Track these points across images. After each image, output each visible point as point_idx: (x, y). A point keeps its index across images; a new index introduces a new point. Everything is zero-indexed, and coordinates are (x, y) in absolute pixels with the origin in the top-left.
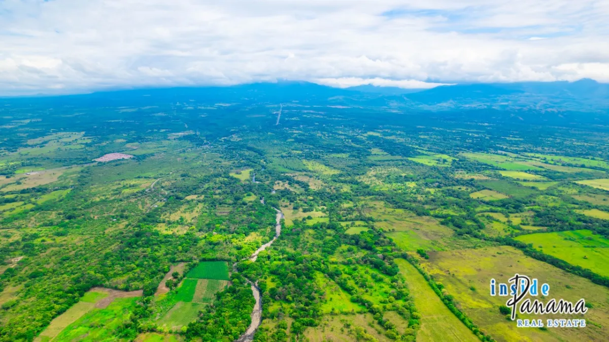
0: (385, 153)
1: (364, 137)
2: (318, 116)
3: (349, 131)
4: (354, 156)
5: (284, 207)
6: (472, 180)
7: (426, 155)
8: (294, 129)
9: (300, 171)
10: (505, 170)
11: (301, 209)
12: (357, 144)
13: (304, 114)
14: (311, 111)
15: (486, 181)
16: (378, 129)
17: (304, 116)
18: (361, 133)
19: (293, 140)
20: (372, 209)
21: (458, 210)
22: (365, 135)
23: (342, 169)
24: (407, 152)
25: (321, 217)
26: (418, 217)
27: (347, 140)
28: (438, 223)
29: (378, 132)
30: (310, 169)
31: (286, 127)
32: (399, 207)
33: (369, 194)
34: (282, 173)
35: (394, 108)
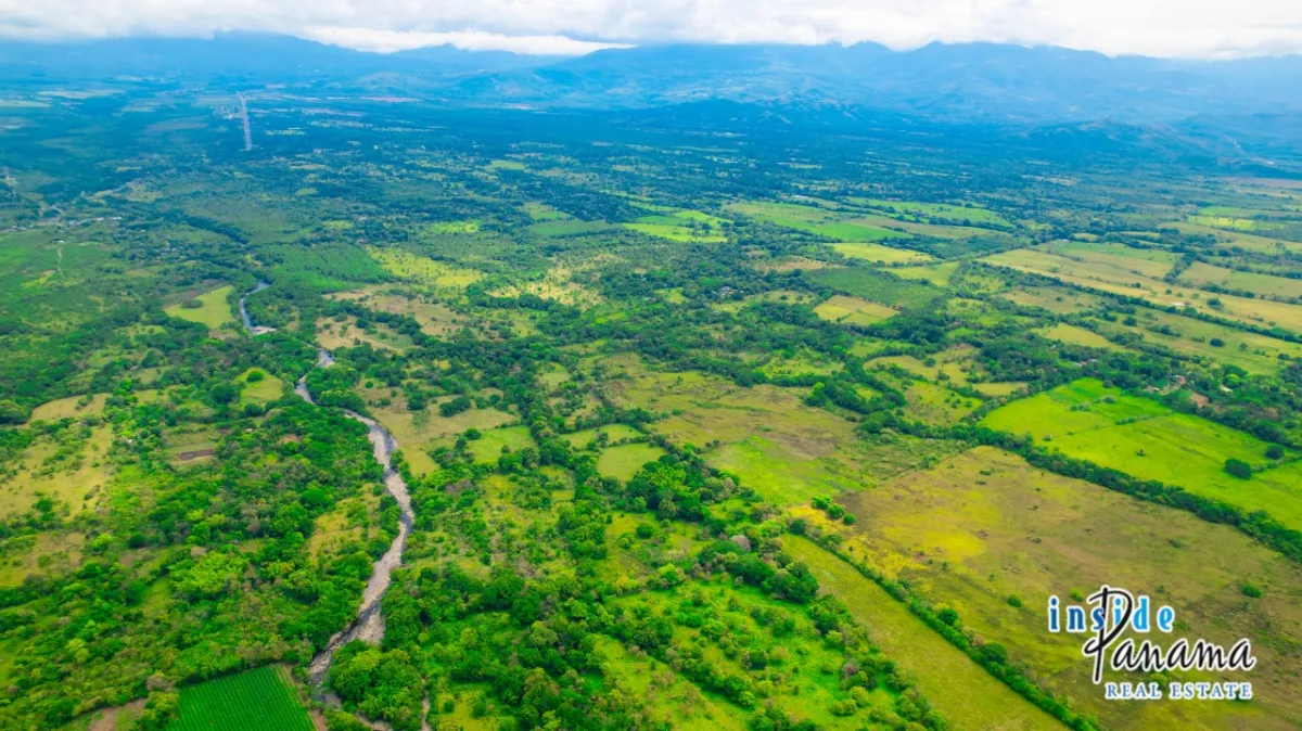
0: (564, 215)
1: (491, 174)
2: (350, 124)
3: (443, 159)
4: (493, 227)
5: (378, 406)
6: (797, 273)
7: (657, 214)
8: (300, 159)
9: (373, 282)
10: (839, 241)
11: (433, 408)
12: (484, 194)
13: (311, 118)
14: (328, 112)
15: (823, 272)
16: (511, 152)
17: (314, 123)
18: (477, 163)
19: (313, 191)
20: (623, 382)
21: (819, 359)
22: (488, 168)
23: (486, 269)
24: (612, 210)
25: (504, 426)
26: (744, 391)
27: (453, 185)
28: (798, 402)
29: (517, 160)
30: (397, 272)
31: (279, 155)
32: (685, 367)
33: (591, 336)
34: (324, 293)
35: (517, 100)
